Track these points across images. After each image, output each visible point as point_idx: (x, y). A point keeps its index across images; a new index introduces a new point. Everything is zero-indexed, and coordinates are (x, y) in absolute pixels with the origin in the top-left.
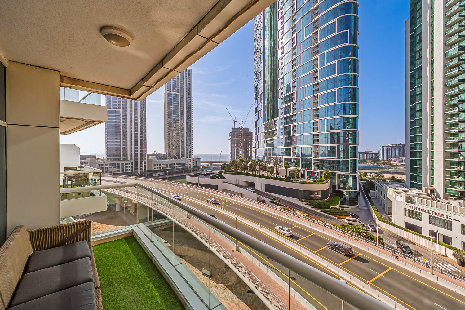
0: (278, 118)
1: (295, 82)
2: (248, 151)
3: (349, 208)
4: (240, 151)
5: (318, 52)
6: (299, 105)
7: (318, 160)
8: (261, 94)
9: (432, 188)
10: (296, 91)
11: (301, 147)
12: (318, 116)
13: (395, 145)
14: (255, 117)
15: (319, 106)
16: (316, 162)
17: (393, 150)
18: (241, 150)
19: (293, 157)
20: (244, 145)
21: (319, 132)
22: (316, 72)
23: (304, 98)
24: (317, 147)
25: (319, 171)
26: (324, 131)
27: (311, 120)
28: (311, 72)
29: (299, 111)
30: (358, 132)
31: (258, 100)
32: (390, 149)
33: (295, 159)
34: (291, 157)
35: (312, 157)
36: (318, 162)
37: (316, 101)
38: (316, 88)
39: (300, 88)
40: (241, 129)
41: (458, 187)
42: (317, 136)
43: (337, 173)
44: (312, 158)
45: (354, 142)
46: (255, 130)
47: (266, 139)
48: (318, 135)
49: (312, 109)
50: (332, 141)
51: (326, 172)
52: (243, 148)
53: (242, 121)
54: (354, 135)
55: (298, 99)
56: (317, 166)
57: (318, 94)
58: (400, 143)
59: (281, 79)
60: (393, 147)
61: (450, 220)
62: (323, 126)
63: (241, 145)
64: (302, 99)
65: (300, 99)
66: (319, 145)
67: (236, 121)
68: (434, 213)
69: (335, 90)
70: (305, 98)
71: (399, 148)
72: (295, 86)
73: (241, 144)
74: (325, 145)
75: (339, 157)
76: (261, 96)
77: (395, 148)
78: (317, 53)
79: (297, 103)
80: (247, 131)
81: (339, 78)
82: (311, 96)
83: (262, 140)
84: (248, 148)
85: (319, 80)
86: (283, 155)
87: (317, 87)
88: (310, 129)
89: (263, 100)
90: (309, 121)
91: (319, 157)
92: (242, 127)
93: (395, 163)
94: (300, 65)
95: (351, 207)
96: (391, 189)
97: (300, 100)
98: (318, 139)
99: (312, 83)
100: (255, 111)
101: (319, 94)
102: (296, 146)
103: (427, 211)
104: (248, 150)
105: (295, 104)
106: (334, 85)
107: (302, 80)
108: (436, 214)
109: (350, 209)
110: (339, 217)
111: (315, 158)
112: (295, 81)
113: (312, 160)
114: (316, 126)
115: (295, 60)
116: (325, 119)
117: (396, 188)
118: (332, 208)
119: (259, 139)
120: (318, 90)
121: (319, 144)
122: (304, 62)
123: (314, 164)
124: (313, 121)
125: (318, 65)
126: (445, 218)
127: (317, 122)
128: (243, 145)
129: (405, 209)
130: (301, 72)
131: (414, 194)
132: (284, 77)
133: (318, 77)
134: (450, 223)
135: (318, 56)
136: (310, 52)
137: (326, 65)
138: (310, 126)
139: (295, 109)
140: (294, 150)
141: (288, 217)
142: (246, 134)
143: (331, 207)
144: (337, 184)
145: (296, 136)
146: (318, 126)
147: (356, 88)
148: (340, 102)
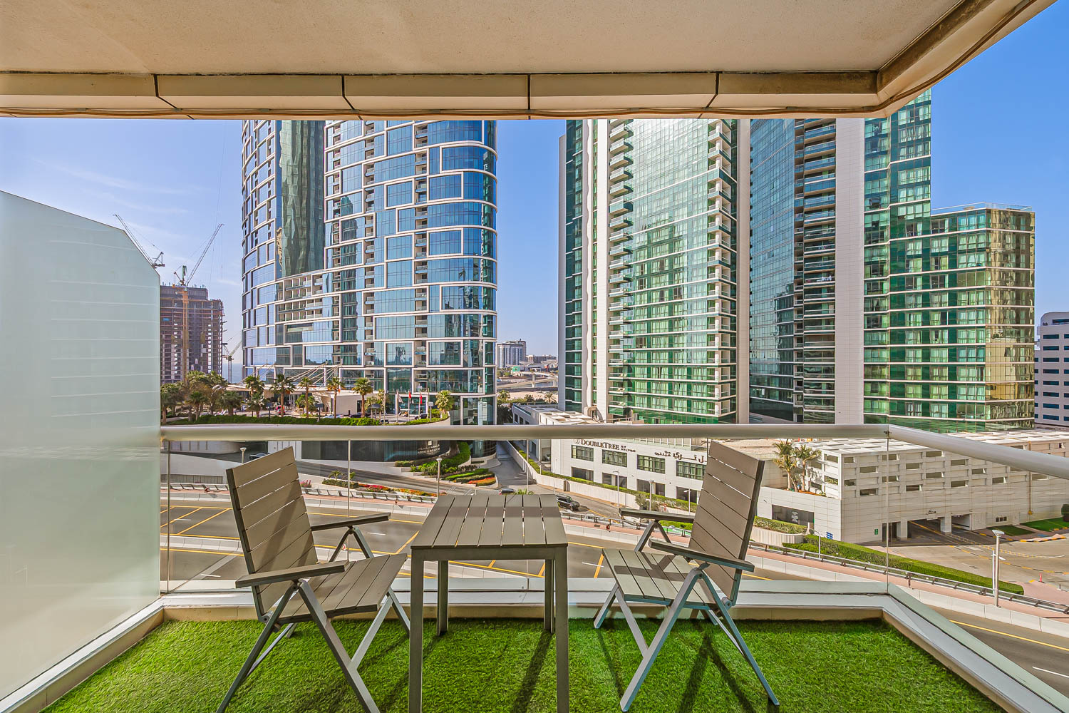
0: (325, 269)
1: (372, 192)
2: (206, 355)
3: (483, 462)
4: (176, 355)
5: (426, 141)
6: (383, 248)
7: (424, 372)
8: (269, 201)
9: (593, 409)
10: (374, 213)
11: (387, 344)
12: (424, 276)
14: (244, 260)
15: (428, 256)
16: (421, 377)
17: (512, 351)
18: (178, 351)
19: (365, 366)
20: (190, 337)
21: (427, 311)
22: (422, 181)
23: (394, 233)
24: (423, 343)
25: (426, 395)
26: (437, 310)
27: (411, 285)
28: (411, 178)
29: (383, 261)
30: (496, 316)
31: (256, 215)
32: (508, 349)
33: (372, 371)
34: (362, 366)
35: (413, 366)
36: (425, 377)
37: (421, 245)
38: (420, 217)
39: (386, 208)
40: (180, 289)
41: (621, 403)
42: (422, 319)
43: (463, 395)
44: (411, 368)
45: (490, 335)
46: (244, 297)
47: (286, 323)
48: (424, 318)
49: (413, 261)
50: (449, 332)
51: (446, 396)
52: (186, 345)
53: (184, 267)
54: (490, 320)
55: (379, 233)
56: (424, 385)
57: (425, 230)
59: (336, 176)
61: (625, 452)
62: (437, 300)
63: (179, 337)
64: (390, 234)
65: (386, 235)
66: (429, 340)
67: (163, 265)
68: (608, 445)
69: (460, 228)
70: (397, 233)
71: (519, 347)
72: (372, 202)
73: (179, 332)
74: (437, 340)
75: (466, 365)
76: (269, 207)
77: (514, 348)
78: (423, 142)
79: (376, 241)
80: (201, 297)
81: (466, 206)
82: (411, 232)
83: (273, 324)
84: (206, 346)
85: (429, 202)
86: (338, 363)
87: (423, 214)
88: (408, 303)
89: (277, 219)
90: (406, 286)
91: (427, 366)
92: (183, 284)
93: (516, 373)
94: (384, 157)
95: (486, 459)
96: (547, 417)
97: (385, 237)
98: (425, 326)
99: (413, 203)
100: (245, 242)
101: (429, 230)
102: (374, 340)
103: (600, 445)
104: (204, 350)
105: (372, 243)
106: (457, 217)
107: (389, 192)
108: (610, 446)
109: (485, 463)
110: (479, 482)
111: (419, 366)
112: (372, 188)
113: (411, 371)
114: (421, 299)
115: (372, 140)
116: (441, 286)
117: (552, 413)
118: (462, 468)
119: (261, 322)
120: (424, 223)
121: (426, 337)
122: (395, 151)
123: (416, 380)
124: (415, 286)
125: (424, 169)
126: (620, 451)
127: (424, 291)
128: (185, 335)
129: (572, 446)
130: (387, 173)
131: (579, 420)
132: (342, 172)
133: (425, 193)
134: (624, 456)
135: (425, 149)
136: (408, 135)
137: (442, 173)
138: (408, 297)
139: (372, 255)
140: (369, 349)
141: (402, 507)
142: (199, 304)
143: (460, 466)
144: (462, 419)
145: (374, 317)
146: (424, 299)
147: (492, 232)
148: (469, 254)
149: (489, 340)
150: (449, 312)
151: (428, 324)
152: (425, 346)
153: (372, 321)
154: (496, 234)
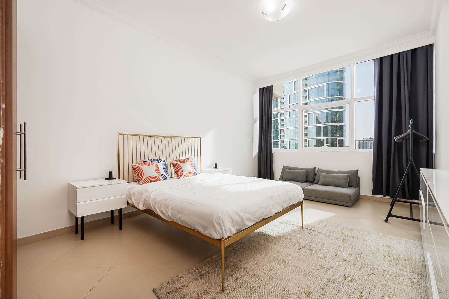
6: (288, 99)
11: (289, 141)
13: (366, 139)
15: (308, 100)
17: (364, 144)
21: (308, 125)
23: (292, 92)
26: (312, 125)
29: (287, 105)
30: (345, 126)
32: (362, 143)
37: (305, 95)
38: (305, 82)
42: (306, 129)
45: (341, 135)
49: (301, 103)
50: (318, 135)
54: (341, 129)
55: (286, 94)
58: (371, 137)
60: (364, 141)
69: (324, 84)
71: (369, 142)
77: (366, 142)
79: (285, 97)
101: (308, 88)
102: (284, 139)
127: (306, 116)
139: (283, 103)
140: (282, 143)
145: (284, 130)
146: (306, 120)
147: (342, 83)
148: (329, 96)
149: (341, 138)
150: (318, 125)
151: (308, 132)
152: (307, 142)
153: (283, 131)
154: (345, 84)
